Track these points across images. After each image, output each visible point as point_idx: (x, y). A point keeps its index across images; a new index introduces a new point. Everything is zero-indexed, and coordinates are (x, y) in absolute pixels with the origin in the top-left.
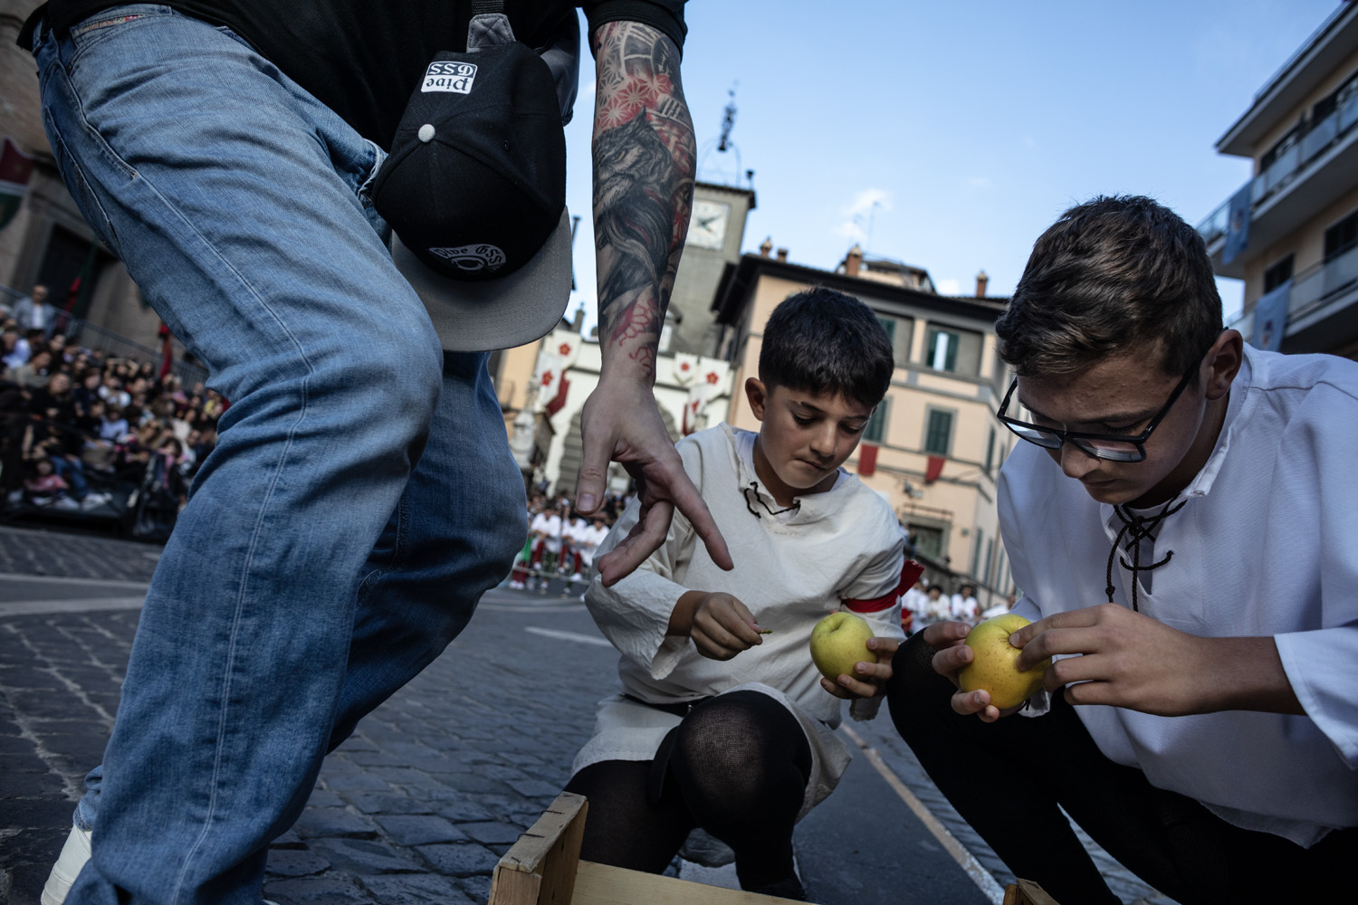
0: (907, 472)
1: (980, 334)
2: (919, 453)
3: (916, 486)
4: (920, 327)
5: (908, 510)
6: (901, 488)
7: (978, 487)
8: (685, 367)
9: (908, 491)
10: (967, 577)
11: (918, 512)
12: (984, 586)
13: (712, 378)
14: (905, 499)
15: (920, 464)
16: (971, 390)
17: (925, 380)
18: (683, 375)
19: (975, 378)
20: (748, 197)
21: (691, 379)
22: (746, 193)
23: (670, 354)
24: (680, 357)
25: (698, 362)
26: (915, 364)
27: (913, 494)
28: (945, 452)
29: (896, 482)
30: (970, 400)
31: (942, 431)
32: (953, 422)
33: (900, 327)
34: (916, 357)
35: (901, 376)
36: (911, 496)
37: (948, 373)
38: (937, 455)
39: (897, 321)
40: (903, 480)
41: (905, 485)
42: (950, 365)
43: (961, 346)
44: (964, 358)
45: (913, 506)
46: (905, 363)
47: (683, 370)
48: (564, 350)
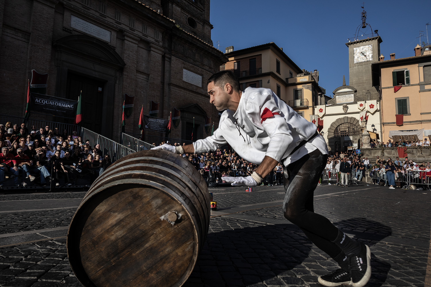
8: (361, 105)
18: (362, 108)
20: (378, 39)
21: (365, 108)
22: (376, 38)
23: (355, 103)
24: (359, 103)
25: (366, 102)
47: (360, 106)
48: (321, 111)
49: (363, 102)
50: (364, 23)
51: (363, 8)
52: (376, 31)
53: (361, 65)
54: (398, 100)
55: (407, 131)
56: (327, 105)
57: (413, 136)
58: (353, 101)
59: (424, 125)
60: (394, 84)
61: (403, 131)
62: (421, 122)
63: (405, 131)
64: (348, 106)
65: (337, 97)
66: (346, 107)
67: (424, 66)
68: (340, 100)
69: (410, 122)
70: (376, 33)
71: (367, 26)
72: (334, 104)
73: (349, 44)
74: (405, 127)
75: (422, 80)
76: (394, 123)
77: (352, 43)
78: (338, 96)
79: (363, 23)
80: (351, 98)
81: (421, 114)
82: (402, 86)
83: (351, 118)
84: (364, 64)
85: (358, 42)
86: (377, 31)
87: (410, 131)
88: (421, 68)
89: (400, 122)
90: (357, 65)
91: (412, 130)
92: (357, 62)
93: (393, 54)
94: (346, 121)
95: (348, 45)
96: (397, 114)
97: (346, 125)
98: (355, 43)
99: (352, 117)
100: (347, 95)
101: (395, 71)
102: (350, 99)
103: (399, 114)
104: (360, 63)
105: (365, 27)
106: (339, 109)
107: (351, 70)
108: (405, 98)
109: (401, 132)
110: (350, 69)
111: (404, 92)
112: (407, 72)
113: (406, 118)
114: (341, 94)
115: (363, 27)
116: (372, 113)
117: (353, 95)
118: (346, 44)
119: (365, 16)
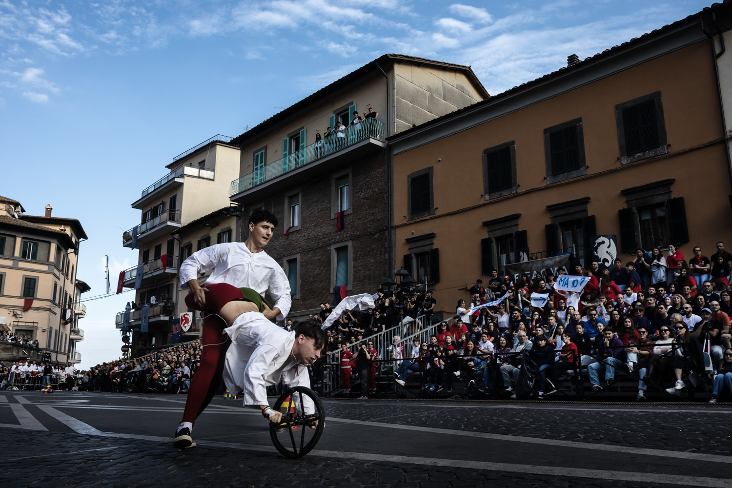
0: (14, 306)
1: (49, 243)
2: (20, 297)
3: (19, 312)
4: (19, 240)
5: (16, 323)
6: (12, 314)
7: (50, 310)
9: (15, 315)
10: (46, 349)
11: (20, 324)
12: (54, 351)
14: (14, 319)
15: (21, 302)
16: (45, 268)
17: (22, 265)
19: (46, 262)
26: (17, 257)
27: (18, 316)
28: (33, 296)
29: (8, 312)
30: (44, 272)
31: (31, 287)
32: (36, 283)
33: (8, 240)
34: (17, 254)
35: (10, 263)
36: (16, 317)
37: (33, 261)
38: (29, 298)
39: (7, 237)
40: (12, 311)
41: (13, 313)
42: (34, 257)
43: (39, 248)
44: (41, 254)
45: (18, 322)
46: (12, 257)
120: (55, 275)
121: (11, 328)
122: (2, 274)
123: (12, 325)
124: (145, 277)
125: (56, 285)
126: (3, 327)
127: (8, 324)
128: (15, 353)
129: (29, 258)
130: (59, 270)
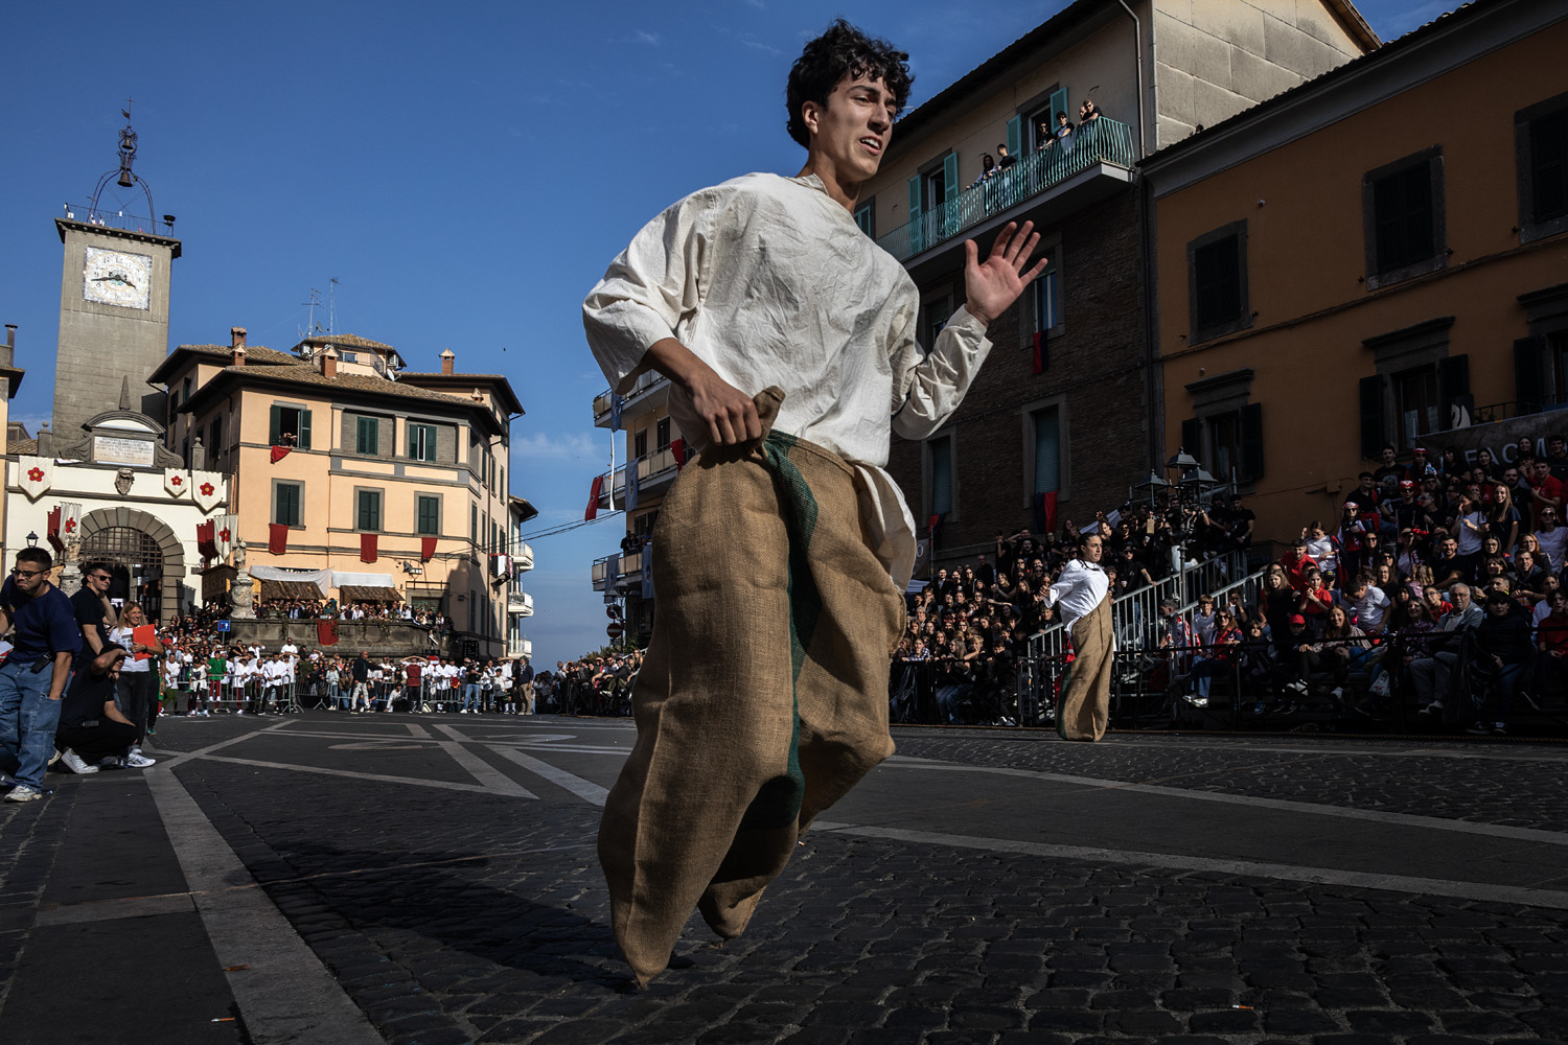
0: (405, 553)
1: (456, 426)
2: (413, 535)
3: (415, 564)
4: (401, 423)
5: (411, 586)
6: (402, 567)
7: (468, 558)
8: (177, 481)
9: (408, 570)
10: (467, 634)
11: (418, 586)
12: (482, 637)
13: (207, 489)
14: (407, 577)
15: (416, 545)
16: (452, 476)
17: (410, 471)
18: (176, 489)
19: (454, 465)
20: (173, 247)
21: (185, 491)
22: (169, 243)
23: (157, 469)
24: (171, 473)
25: (190, 475)
26: (401, 458)
27: (413, 571)
28: (436, 533)
29: (396, 563)
30: (452, 484)
31: (431, 515)
32: (440, 506)
33: (383, 425)
34: (400, 451)
35: (389, 469)
36: (411, 574)
37: (430, 463)
38: (429, 536)
39: (380, 419)
40: (402, 561)
41: (405, 565)
42: (431, 456)
43: (438, 437)
44: (443, 450)
45: (415, 582)
46: (392, 458)
47: (174, 484)
48: (36, 475)
49: (182, 474)
50: (125, 169)
51: (127, 115)
52: (170, 219)
53: (107, 312)
54: (279, 485)
55: (295, 570)
56: (60, 461)
57: (308, 583)
58: (150, 463)
59: (334, 559)
60: (274, 441)
61: (284, 569)
62: (328, 550)
63: (290, 569)
64: (135, 475)
65: (98, 440)
66: (125, 479)
67: (346, 411)
68: (106, 451)
69: (303, 547)
70: (170, 225)
71: (136, 185)
72: (88, 462)
73: (69, 225)
74: (291, 560)
75: (337, 445)
76: (264, 545)
77: (80, 227)
78: (101, 438)
79: (123, 168)
80: (146, 453)
81: (329, 530)
82: (290, 450)
83: (143, 514)
84: (117, 312)
85: (103, 232)
86: (173, 219)
87: (301, 570)
88: (338, 414)
89: (277, 545)
90: (91, 307)
91: (306, 570)
92: (95, 299)
93: (243, 330)
94: (123, 522)
95: (64, 228)
96: (274, 522)
97: (122, 532)
98: (92, 230)
99: (143, 512)
100: (131, 442)
101: (278, 404)
102: (143, 455)
103: (277, 522)
104: (102, 303)
105: (130, 185)
106: (105, 482)
107: (68, 319)
108: (296, 483)
109: (281, 572)
110: (63, 315)
111: (294, 466)
112: (308, 414)
113: (293, 537)
114: (113, 434)
115: (120, 183)
116: (207, 509)
117: (151, 445)
118: (57, 222)
119: (130, 148)
120: (471, 489)
121: (403, 595)
122: (378, 491)
123: (404, 588)
124: (642, 487)
125: (474, 509)
126: (389, 592)
127: (398, 588)
128: (415, 642)
129: (421, 457)
130: (478, 480)
